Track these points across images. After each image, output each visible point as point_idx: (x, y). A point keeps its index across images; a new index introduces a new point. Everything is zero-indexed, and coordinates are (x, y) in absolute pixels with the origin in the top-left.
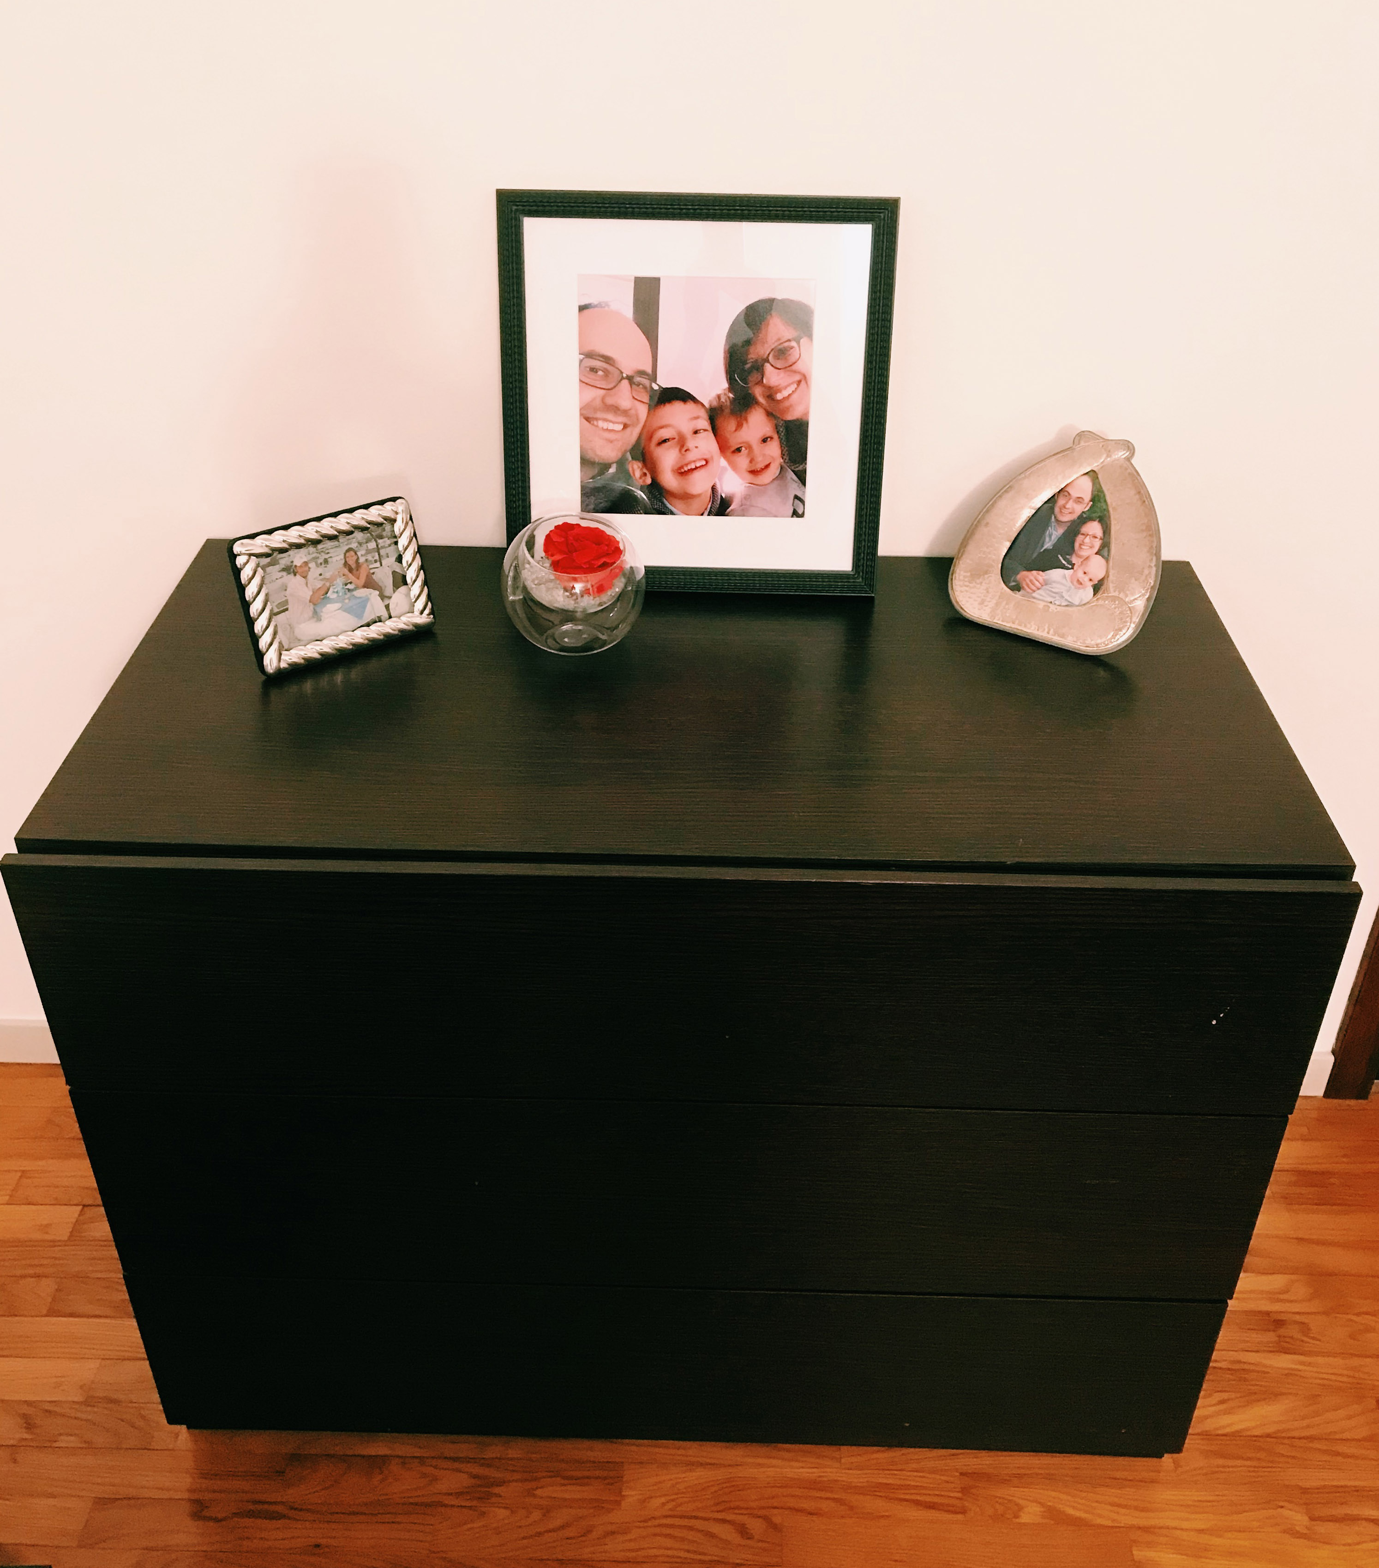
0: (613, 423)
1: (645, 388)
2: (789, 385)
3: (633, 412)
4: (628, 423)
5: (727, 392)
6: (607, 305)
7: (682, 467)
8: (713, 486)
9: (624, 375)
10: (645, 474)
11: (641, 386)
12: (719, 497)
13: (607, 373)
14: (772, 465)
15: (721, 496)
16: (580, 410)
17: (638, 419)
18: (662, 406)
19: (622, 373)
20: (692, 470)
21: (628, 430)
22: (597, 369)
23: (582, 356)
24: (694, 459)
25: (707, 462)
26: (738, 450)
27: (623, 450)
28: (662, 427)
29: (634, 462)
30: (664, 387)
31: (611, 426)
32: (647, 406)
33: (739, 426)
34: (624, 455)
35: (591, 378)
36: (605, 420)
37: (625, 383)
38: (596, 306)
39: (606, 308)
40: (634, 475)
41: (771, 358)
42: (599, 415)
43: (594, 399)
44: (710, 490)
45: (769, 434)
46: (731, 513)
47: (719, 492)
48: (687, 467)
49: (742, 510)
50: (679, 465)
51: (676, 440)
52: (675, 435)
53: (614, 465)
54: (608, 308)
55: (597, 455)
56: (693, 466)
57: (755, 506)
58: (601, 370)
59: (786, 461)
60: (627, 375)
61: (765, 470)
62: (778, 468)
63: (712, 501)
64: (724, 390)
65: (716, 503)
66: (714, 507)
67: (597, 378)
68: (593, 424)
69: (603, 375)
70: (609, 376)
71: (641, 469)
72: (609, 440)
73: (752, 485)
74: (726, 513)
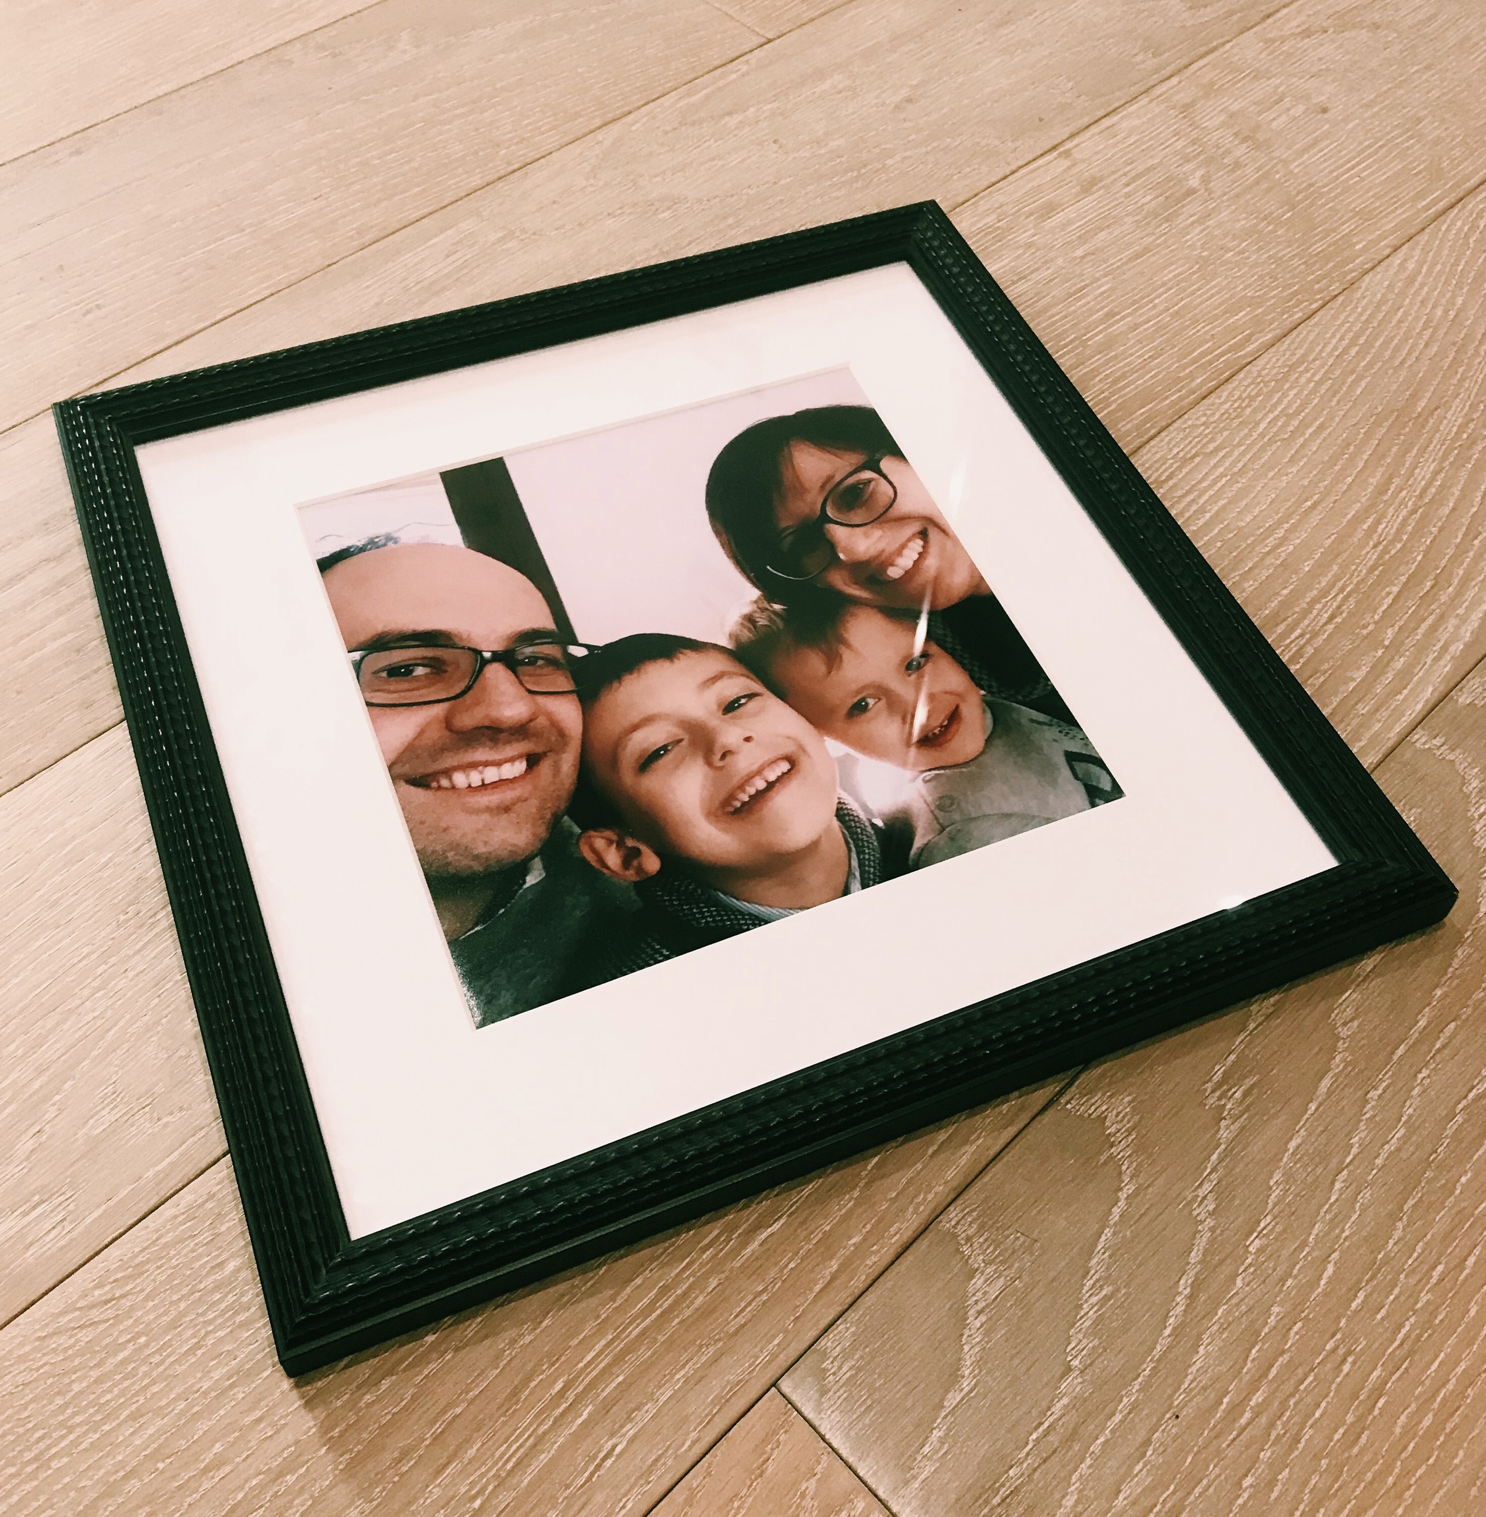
0: (498, 764)
1: (551, 662)
2: (903, 546)
3: (541, 723)
4: (540, 749)
5: (766, 605)
6: (391, 538)
7: (731, 797)
8: (838, 810)
9: (487, 655)
10: (637, 853)
11: (540, 662)
12: (869, 829)
13: (437, 667)
14: (964, 710)
15: (873, 825)
16: (390, 768)
17: (562, 734)
18: (615, 685)
19: (478, 652)
20: (760, 796)
21: (545, 767)
22: (407, 667)
23: (357, 655)
24: (755, 767)
25: (793, 762)
26: (859, 708)
27: (547, 816)
28: (635, 728)
29: (592, 833)
30: (601, 644)
31: (491, 774)
32: (575, 696)
33: (833, 660)
34: (555, 824)
35: (398, 691)
36: (473, 765)
37: (497, 673)
38: (362, 549)
39: (390, 545)
40: (608, 868)
41: (831, 513)
42: (449, 761)
43: (421, 733)
44: (836, 824)
45: (918, 652)
46: (923, 858)
47: (863, 816)
48: (744, 791)
49: (952, 839)
50: (723, 795)
51: (684, 743)
52: (678, 732)
53: (537, 863)
54: (396, 542)
55: (477, 857)
56: (761, 784)
57: (978, 818)
58: (419, 665)
59: (990, 692)
60: (494, 653)
61: (954, 728)
62: (984, 711)
63: (856, 846)
64: (756, 602)
65: (868, 847)
66: (869, 860)
67: (416, 685)
68: (440, 788)
69: (432, 673)
70: (446, 671)
71: (620, 845)
72: (498, 808)
73: (942, 772)
74: (910, 862)
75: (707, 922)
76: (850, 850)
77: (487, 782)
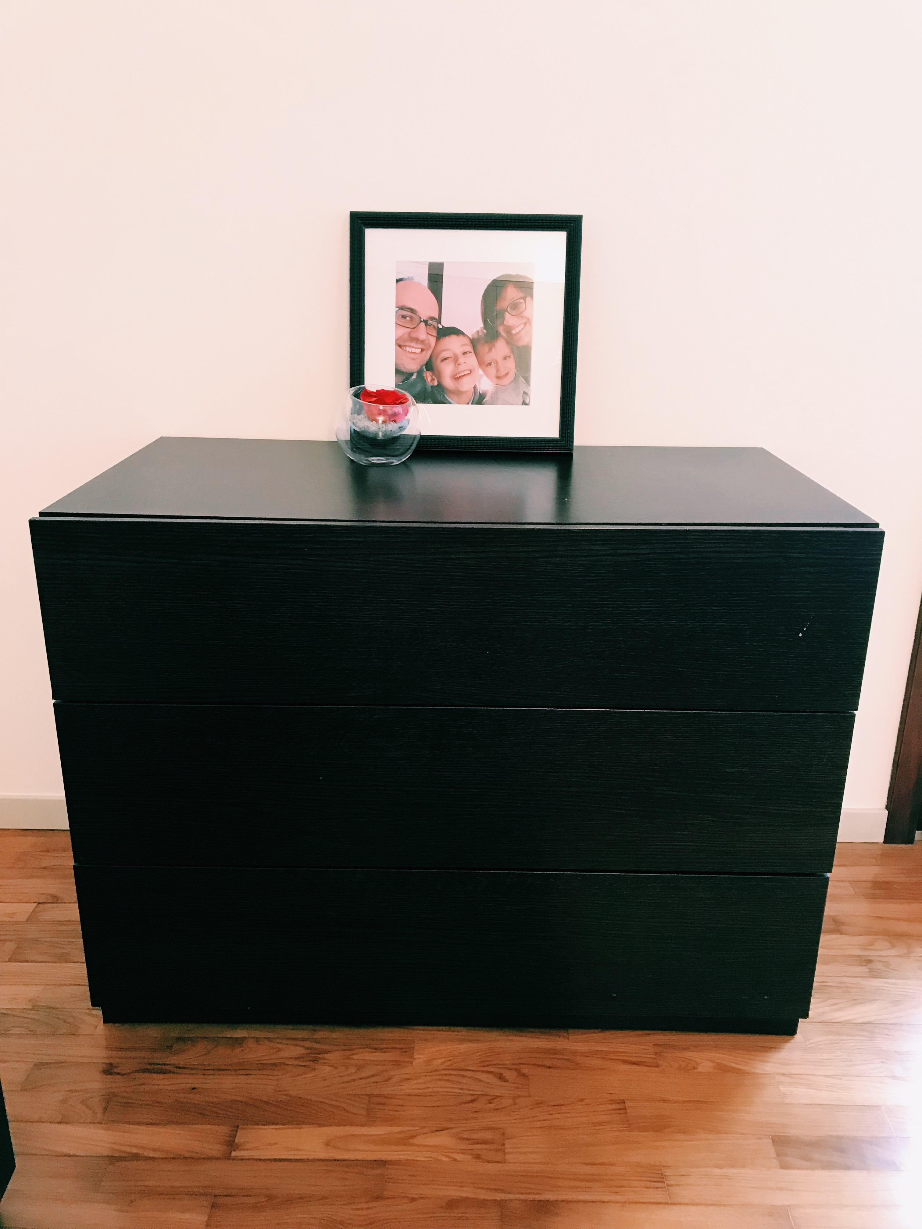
1: (434, 327)
2: (520, 325)
3: (427, 341)
4: (424, 348)
5: (483, 329)
6: (412, 278)
7: (456, 375)
8: (475, 386)
9: (422, 320)
11: (432, 326)
12: (478, 393)
13: (412, 319)
14: (510, 373)
16: (396, 340)
17: (430, 346)
18: (444, 338)
19: (421, 318)
20: (462, 377)
21: (424, 352)
22: (406, 316)
23: (397, 309)
25: (471, 372)
26: (490, 364)
27: (421, 365)
28: (444, 351)
29: (427, 371)
30: (445, 326)
31: (414, 350)
32: (435, 338)
33: (490, 350)
34: (421, 367)
35: (402, 322)
36: (410, 346)
37: (423, 324)
38: (406, 279)
39: (411, 281)
40: (427, 380)
41: (508, 309)
42: (408, 344)
43: (404, 334)
44: (473, 389)
45: (508, 355)
47: (479, 390)
49: (493, 401)
50: (454, 373)
52: (452, 356)
53: (415, 374)
54: (413, 280)
55: (405, 368)
56: (462, 374)
57: (500, 399)
59: (517, 371)
60: (424, 320)
61: (506, 376)
62: (514, 375)
66: (475, 399)
67: (406, 322)
68: (403, 349)
70: (413, 321)
71: (432, 376)
72: (412, 359)
73: (498, 386)
74: (482, 403)
75: (441, 399)
76: (473, 395)
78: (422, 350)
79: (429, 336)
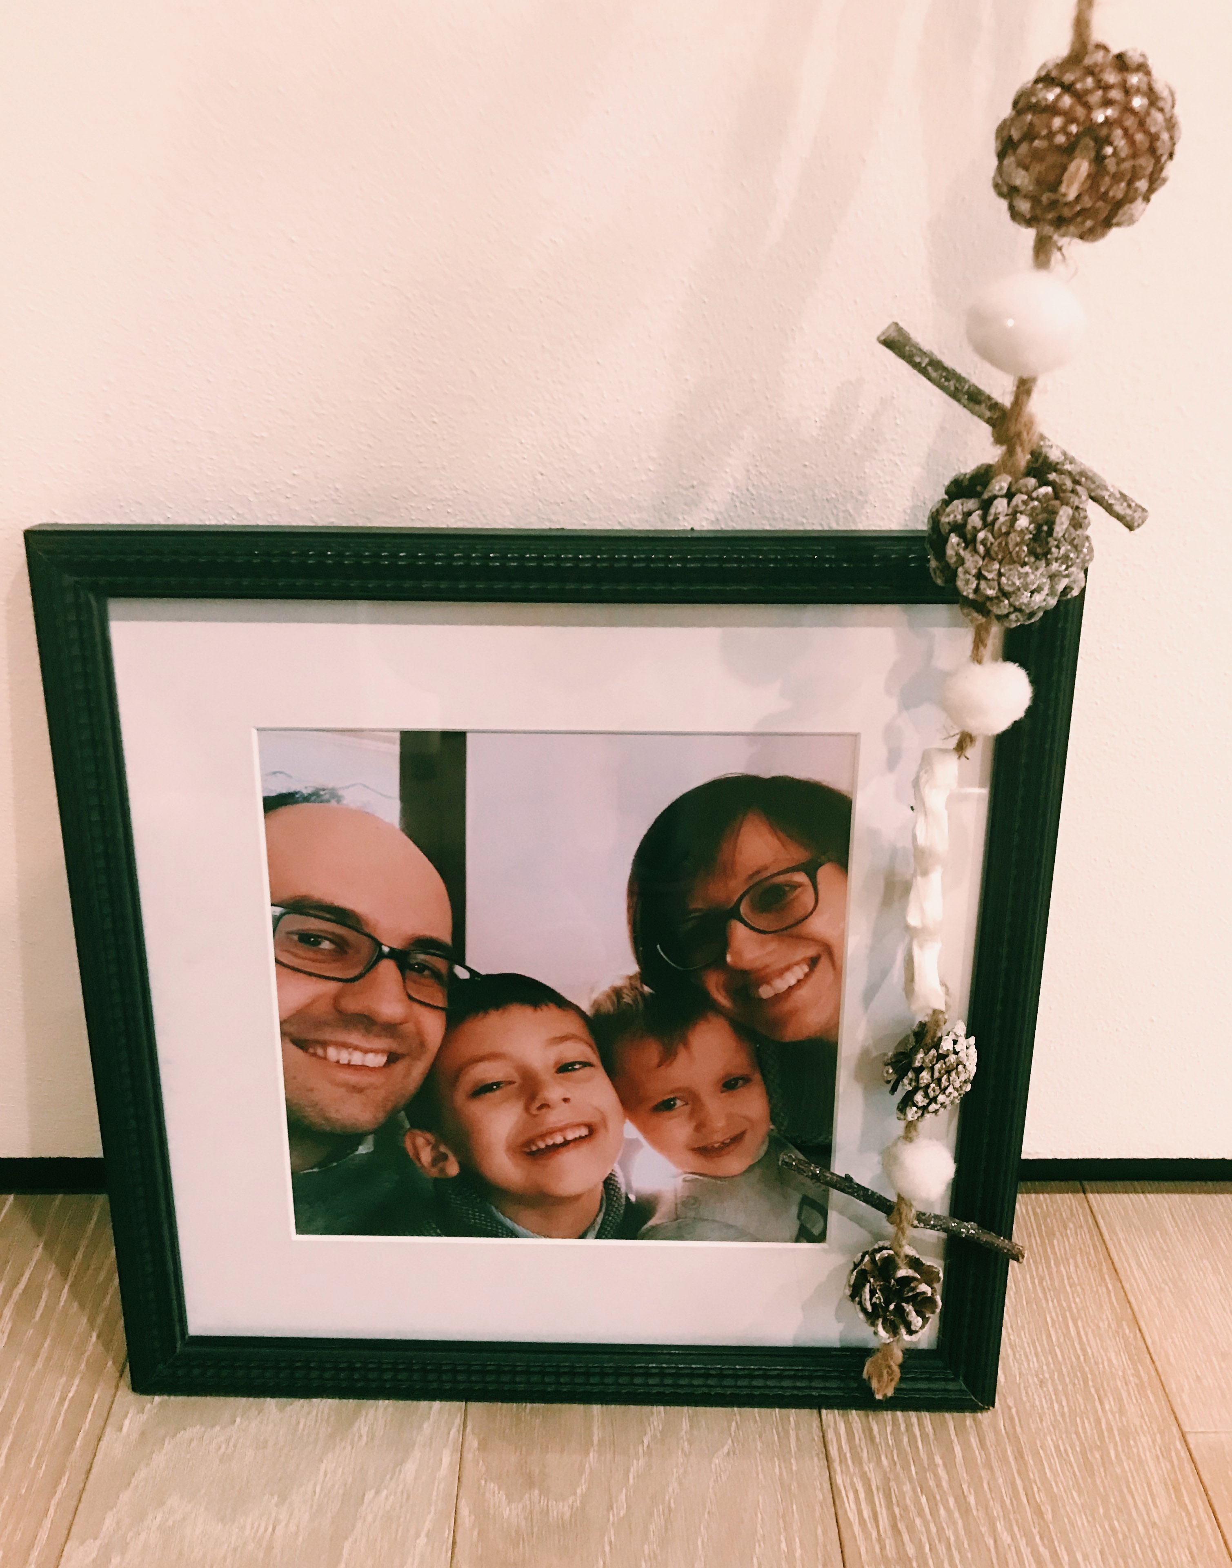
0: (366, 1051)
1: (436, 975)
3: (409, 1027)
4: (401, 1050)
5: (638, 983)
6: (334, 795)
7: (531, 1141)
8: (608, 1178)
9: (386, 949)
10: (445, 1157)
11: (427, 973)
12: (623, 1200)
13: (341, 947)
14: (748, 1137)
15: (627, 1198)
16: (281, 1023)
17: (422, 1044)
18: (481, 1015)
19: (380, 945)
20: (556, 1147)
21: (400, 1067)
22: (317, 936)
23: (278, 910)
24: (560, 1125)
25: (592, 1130)
26: (667, 1106)
27: (390, 1105)
28: (482, 1059)
29: (419, 1132)
30: (483, 972)
31: (357, 1058)
32: (444, 1015)
33: (668, 1056)
34: (392, 1116)
35: (302, 958)
36: (345, 1046)
37: (388, 969)
38: (307, 799)
39: (333, 803)
40: (419, 1160)
41: (743, 909)
42: (327, 1035)
43: (313, 1002)
44: (601, 1187)
45: (740, 1072)
46: (650, 1233)
47: (623, 1190)
48: (544, 1140)
49: (679, 1228)
50: (527, 1137)
51: (516, 1085)
52: (516, 1077)
53: (370, 1139)
54: (339, 801)
55: (327, 1119)
56: (559, 1139)
57: (707, 1220)
58: (326, 939)
59: (779, 1130)
60: (392, 949)
61: (732, 1147)
62: (763, 1142)
63: (607, 1209)
64: (631, 978)
65: (615, 1213)
66: (610, 1221)
67: (320, 957)
68: (314, 1055)
69: (334, 950)
70: (346, 953)
71: (435, 1148)
72: (354, 1087)
73: (701, 1178)
74: (640, 1232)
75: (475, 1223)
76: (600, 1210)
77: (352, 1063)
78: (393, 1058)
79: (417, 1007)
